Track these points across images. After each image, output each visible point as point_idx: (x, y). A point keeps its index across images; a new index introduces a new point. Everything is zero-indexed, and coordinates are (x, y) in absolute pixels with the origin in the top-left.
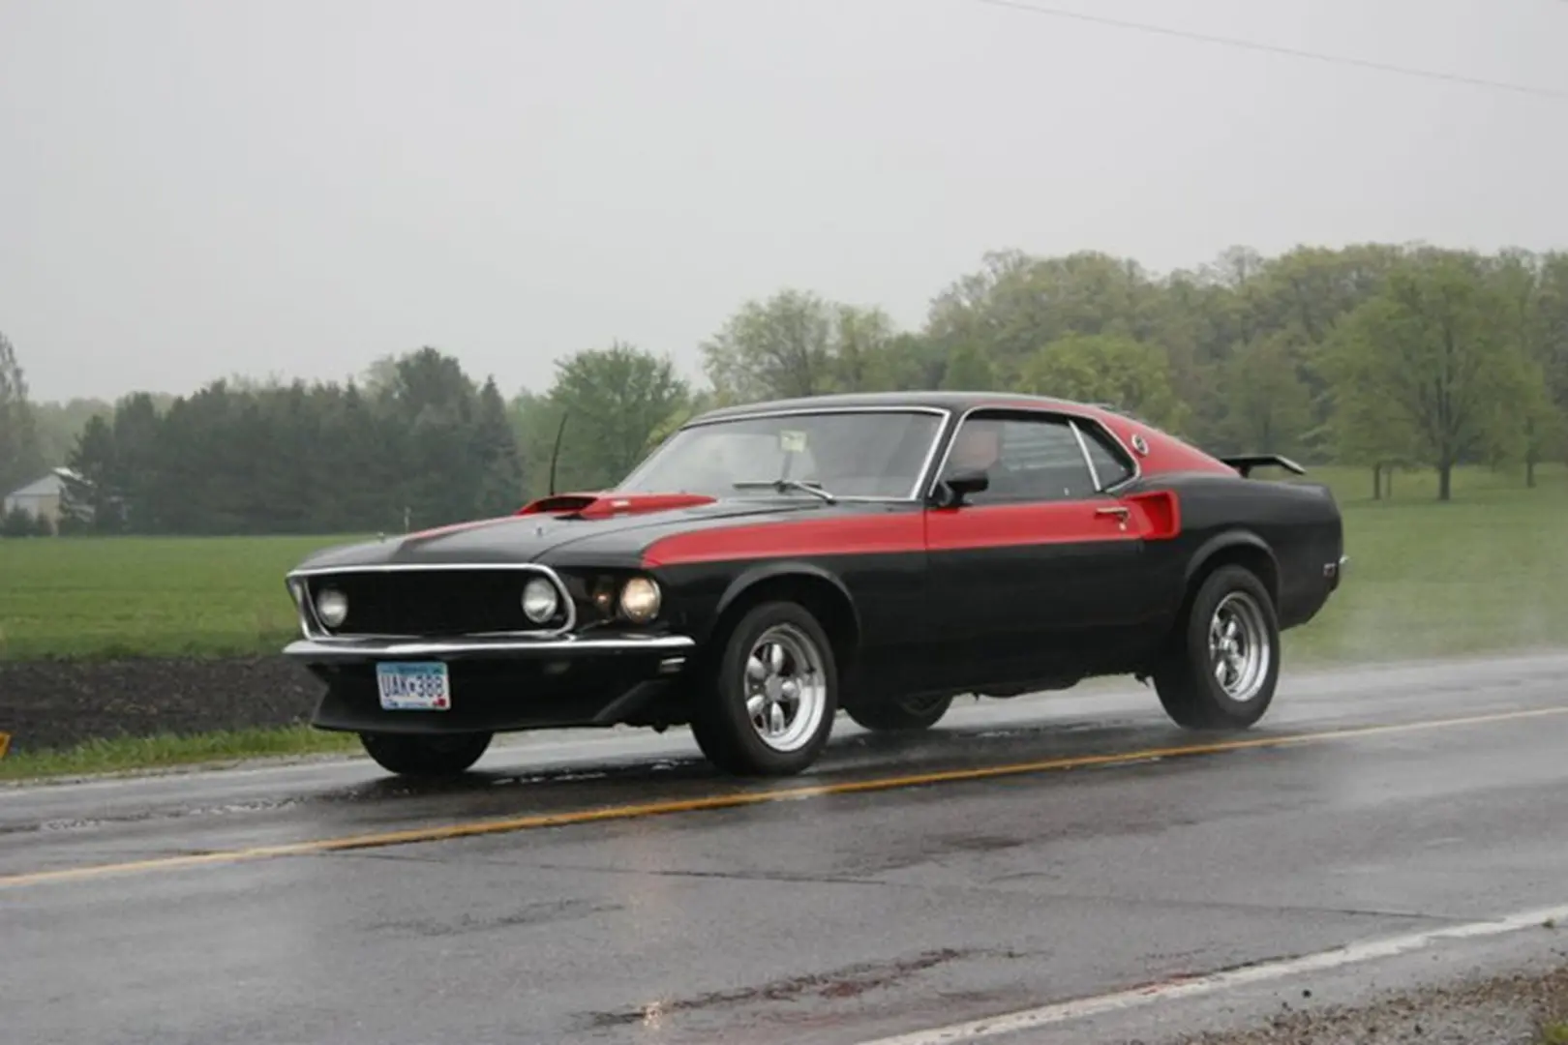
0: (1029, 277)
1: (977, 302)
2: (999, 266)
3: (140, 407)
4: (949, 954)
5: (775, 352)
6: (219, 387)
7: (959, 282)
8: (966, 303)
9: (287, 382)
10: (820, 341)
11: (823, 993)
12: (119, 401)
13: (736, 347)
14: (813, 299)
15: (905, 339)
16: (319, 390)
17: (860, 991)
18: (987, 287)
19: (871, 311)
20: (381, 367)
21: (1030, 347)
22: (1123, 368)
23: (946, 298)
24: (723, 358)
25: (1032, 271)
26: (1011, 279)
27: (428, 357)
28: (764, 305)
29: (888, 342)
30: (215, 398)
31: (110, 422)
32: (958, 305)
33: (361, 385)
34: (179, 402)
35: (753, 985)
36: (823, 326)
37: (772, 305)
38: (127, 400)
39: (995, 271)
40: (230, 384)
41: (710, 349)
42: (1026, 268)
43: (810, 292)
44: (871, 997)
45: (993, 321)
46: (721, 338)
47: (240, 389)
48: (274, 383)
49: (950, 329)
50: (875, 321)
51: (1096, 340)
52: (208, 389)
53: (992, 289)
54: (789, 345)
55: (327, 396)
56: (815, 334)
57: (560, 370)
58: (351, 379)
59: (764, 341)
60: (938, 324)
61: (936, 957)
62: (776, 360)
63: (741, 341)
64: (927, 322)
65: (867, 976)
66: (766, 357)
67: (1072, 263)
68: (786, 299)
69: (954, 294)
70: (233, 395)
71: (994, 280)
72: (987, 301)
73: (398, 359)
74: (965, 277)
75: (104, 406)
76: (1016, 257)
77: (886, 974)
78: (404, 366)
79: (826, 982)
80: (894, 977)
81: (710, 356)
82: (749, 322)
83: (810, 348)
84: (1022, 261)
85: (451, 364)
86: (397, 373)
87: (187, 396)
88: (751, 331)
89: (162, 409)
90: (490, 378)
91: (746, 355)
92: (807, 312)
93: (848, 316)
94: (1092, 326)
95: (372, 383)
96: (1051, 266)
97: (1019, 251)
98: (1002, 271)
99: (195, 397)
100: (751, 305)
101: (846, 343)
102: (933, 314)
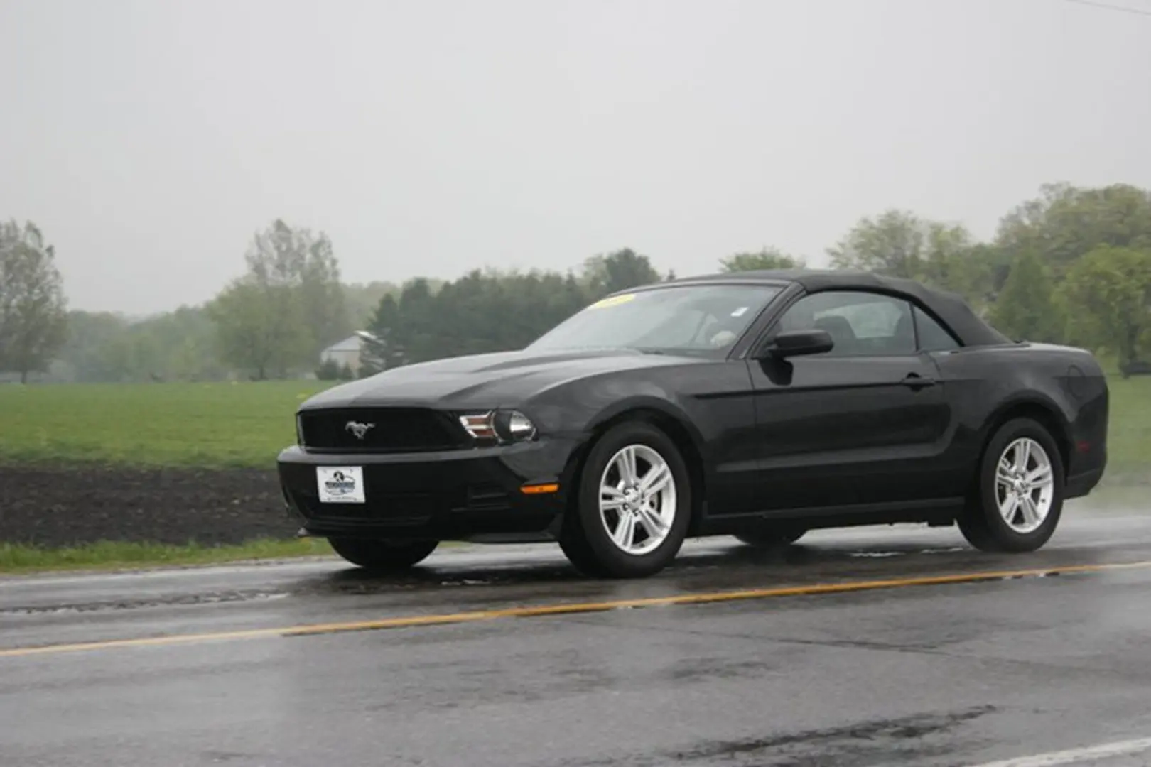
0: (1074, 203)
1: (1035, 222)
2: (1052, 194)
3: (418, 289)
4: (990, 708)
5: (882, 256)
6: (476, 274)
7: (1022, 205)
8: (1027, 222)
9: (524, 271)
10: (916, 248)
11: (893, 734)
12: (404, 284)
13: (855, 252)
14: (911, 217)
15: (980, 248)
16: (548, 278)
17: (921, 734)
18: (1043, 211)
19: (954, 226)
20: (593, 262)
21: (1075, 254)
22: (1144, 272)
23: (1013, 218)
24: (844, 261)
25: (1078, 199)
26: (1061, 204)
27: (627, 255)
28: (875, 223)
29: (966, 250)
30: (473, 283)
31: (397, 298)
32: (1020, 223)
33: (578, 274)
34: (447, 286)
35: (841, 726)
36: (918, 237)
37: (881, 221)
38: (409, 283)
39: (1049, 198)
40: (484, 273)
41: (833, 253)
42: (1075, 195)
43: (910, 212)
44: (930, 739)
45: (1047, 236)
46: (842, 245)
47: (490, 276)
48: (515, 272)
49: (1014, 241)
50: (957, 234)
51: (1122, 251)
52: (468, 276)
53: (1048, 211)
54: (892, 251)
55: (553, 282)
56: (912, 243)
57: (724, 266)
58: (570, 270)
59: (873, 248)
60: (1005, 238)
61: (979, 711)
62: (883, 262)
63: (856, 247)
64: (997, 236)
65: (929, 722)
66: (876, 260)
67: (1107, 193)
68: (892, 215)
69: (1017, 216)
70: (485, 281)
71: (1048, 205)
72: (1043, 220)
73: (605, 256)
74: (1026, 202)
75: (394, 288)
76: (1065, 188)
77: (941, 722)
78: (609, 262)
79: (896, 726)
80: (948, 724)
81: (833, 258)
82: (862, 234)
83: (908, 253)
84: (1071, 191)
85: (643, 262)
86: (604, 266)
87: (453, 281)
88: (863, 240)
89: (434, 290)
90: (671, 271)
91: (861, 258)
92: (909, 225)
93: (937, 230)
94: (1122, 240)
95: (586, 274)
96: (1092, 196)
97: (1068, 183)
98: (1054, 199)
99: (459, 282)
100: (865, 221)
101: (934, 250)
102: (1000, 231)
